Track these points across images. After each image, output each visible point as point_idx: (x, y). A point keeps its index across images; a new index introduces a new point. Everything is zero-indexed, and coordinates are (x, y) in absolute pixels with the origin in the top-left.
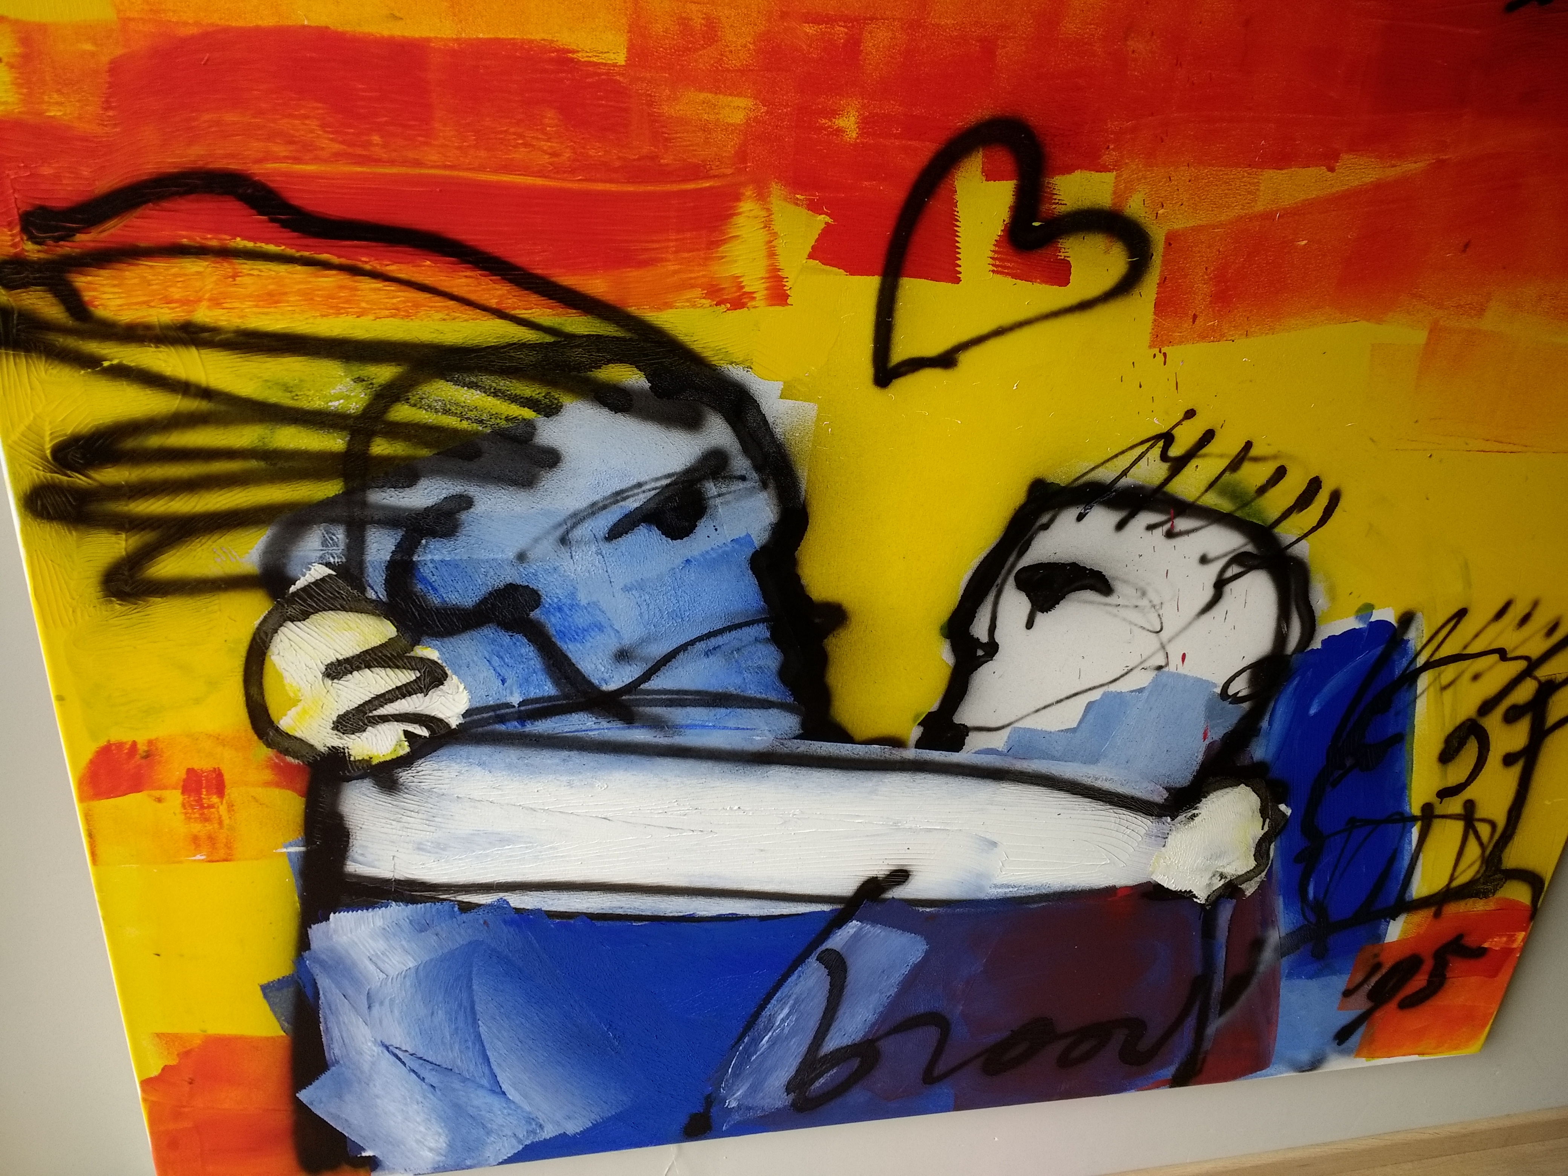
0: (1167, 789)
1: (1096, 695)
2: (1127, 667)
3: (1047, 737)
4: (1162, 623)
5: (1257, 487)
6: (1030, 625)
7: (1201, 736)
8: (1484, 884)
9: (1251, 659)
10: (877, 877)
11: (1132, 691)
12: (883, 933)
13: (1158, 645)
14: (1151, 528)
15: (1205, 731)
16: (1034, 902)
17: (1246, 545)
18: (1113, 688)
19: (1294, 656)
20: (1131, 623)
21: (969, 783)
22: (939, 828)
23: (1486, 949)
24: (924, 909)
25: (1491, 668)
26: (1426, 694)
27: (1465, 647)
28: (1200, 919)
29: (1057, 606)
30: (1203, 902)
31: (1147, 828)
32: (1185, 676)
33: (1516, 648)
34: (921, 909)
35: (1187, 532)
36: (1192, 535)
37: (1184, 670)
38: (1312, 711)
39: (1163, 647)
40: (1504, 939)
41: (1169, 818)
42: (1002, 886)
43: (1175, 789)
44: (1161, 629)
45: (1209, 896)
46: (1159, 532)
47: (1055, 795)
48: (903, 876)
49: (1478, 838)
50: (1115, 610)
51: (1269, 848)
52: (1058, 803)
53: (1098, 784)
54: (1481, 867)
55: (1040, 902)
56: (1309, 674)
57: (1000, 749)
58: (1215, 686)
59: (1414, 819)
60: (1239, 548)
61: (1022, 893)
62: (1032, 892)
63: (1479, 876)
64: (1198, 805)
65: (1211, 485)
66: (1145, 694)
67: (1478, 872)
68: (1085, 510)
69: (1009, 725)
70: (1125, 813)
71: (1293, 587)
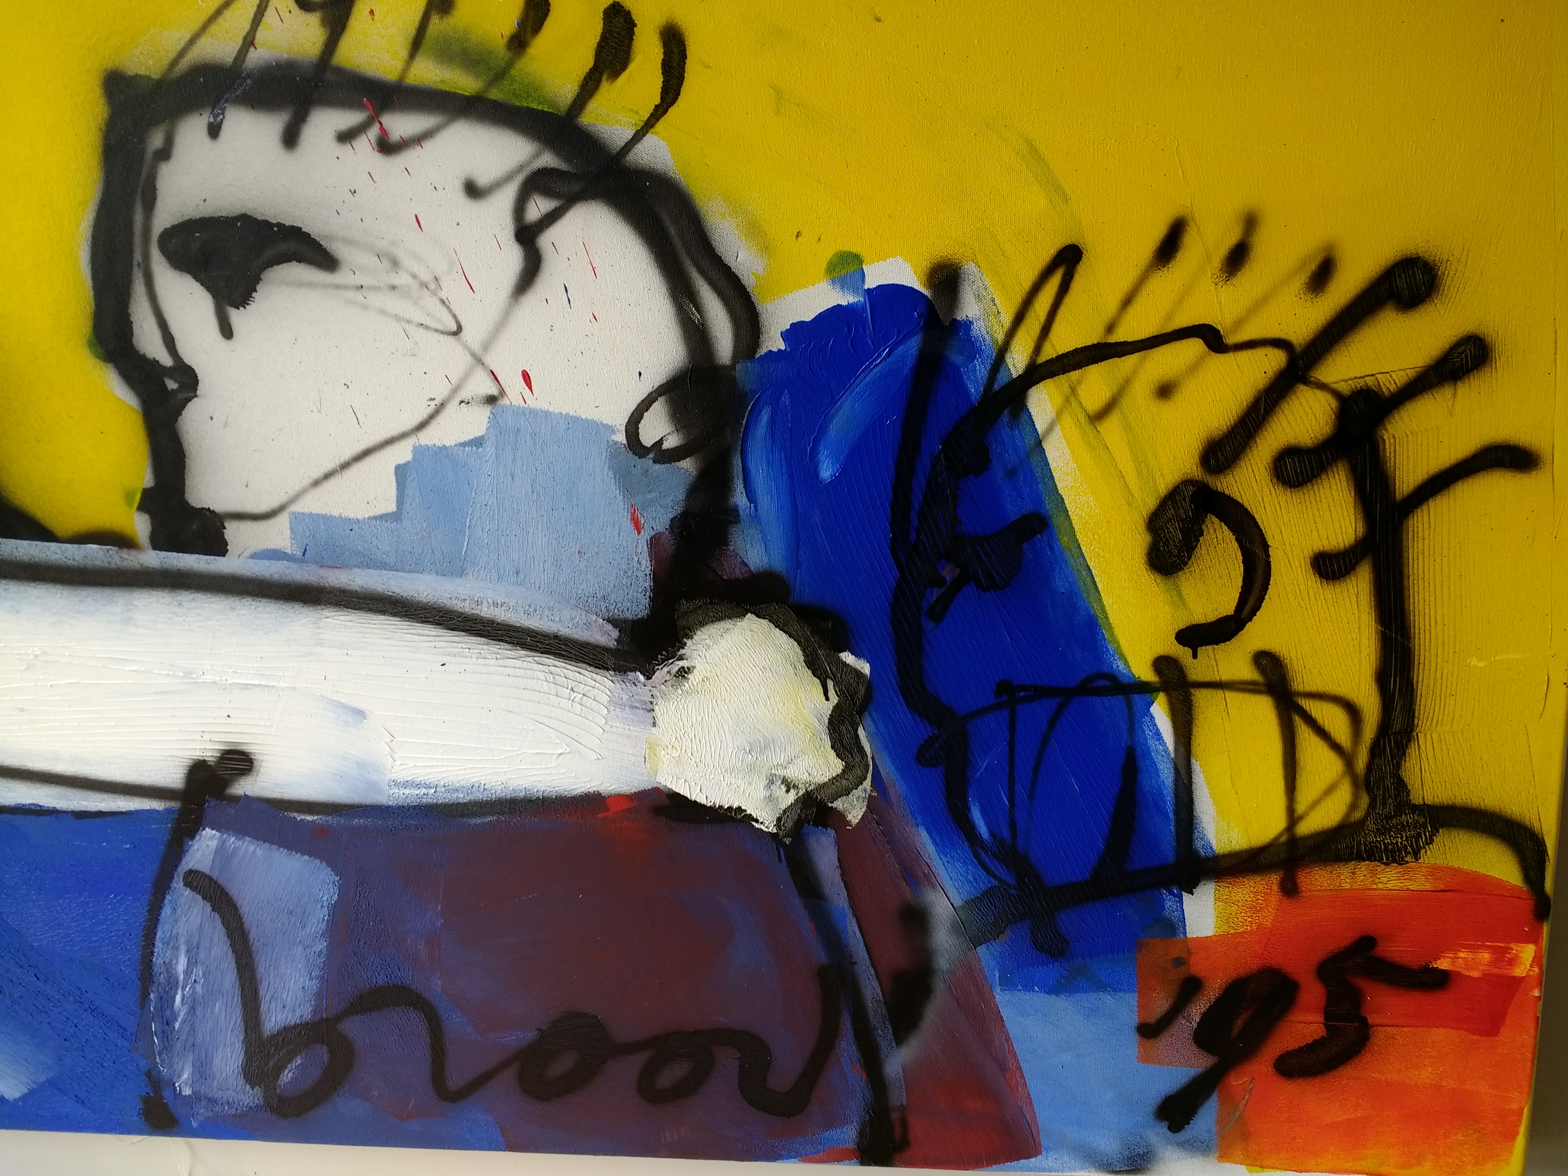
0: (613, 622)
1: (402, 453)
2: (432, 399)
3: (355, 527)
4: (454, 316)
5: (506, 39)
6: (227, 331)
7: (629, 525)
8: (1379, 832)
9: (656, 377)
10: (204, 761)
11: (464, 445)
12: (259, 852)
13: (469, 359)
14: (346, 137)
15: (633, 514)
16: (473, 815)
17: (537, 155)
18: (426, 438)
19: (738, 367)
20: (397, 318)
21: (268, 609)
22: (257, 682)
23: (1445, 973)
24: (303, 817)
25: (1193, 369)
26: (1058, 431)
27: (1110, 328)
28: (781, 861)
29: (254, 294)
30: (773, 829)
31: (609, 693)
32: (547, 414)
33: (1239, 323)
34: (300, 817)
35: (418, 140)
36: (428, 145)
37: (538, 401)
38: (826, 472)
39: (479, 361)
40: (1486, 956)
41: (638, 673)
42: (406, 784)
43: (625, 621)
44: (460, 328)
45: (779, 820)
46: (365, 144)
47: (420, 631)
48: (243, 760)
49: (1322, 733)
50: (358, 296)
51: (857, 736)
52: (433, 644)
53: (485, 611)
54: (1356, 797)
55: (484, 814)
56: (786, 399)
57: (289, 551)
58: (612, 430)
59: (1145, 689)
60: (529, 163)
61: (443, 797)
62: (462, 797)
63: (1358, 815)
64: (682, 652)
65: (417, 44)
66: (489, 449)
67: (1353, 807)
68: (215, 117)
69: (281, 509)
70: (557, 663)
71: (672, 231)
